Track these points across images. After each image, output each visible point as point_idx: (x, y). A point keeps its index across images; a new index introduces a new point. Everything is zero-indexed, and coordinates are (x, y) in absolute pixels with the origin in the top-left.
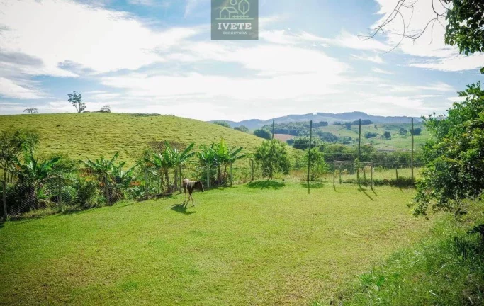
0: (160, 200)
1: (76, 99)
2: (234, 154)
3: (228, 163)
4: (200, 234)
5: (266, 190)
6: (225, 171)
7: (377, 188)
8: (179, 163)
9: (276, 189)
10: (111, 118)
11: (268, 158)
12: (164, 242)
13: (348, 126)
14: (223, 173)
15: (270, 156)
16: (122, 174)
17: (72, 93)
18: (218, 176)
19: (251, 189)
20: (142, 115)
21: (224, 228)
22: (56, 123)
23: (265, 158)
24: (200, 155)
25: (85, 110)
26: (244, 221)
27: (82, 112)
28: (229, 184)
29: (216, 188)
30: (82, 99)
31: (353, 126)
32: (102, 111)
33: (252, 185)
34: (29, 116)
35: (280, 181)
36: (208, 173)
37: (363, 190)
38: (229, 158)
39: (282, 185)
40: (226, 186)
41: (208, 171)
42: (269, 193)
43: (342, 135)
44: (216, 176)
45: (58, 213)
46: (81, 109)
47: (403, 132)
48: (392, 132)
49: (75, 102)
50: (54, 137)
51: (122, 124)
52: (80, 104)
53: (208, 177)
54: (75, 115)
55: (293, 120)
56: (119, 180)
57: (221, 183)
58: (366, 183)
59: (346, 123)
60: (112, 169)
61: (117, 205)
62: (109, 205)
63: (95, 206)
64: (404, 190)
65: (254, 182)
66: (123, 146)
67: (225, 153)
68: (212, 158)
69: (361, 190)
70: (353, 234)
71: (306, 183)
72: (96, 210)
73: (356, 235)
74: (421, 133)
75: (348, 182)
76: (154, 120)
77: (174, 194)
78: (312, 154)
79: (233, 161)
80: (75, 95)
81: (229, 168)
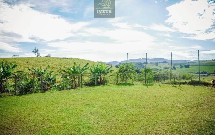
0: (70, 90)
1: (36, 51)
2: (108, 70)
3: (105, 74)
4: (92, 106)
5: (125, 86)
6: (104, 78)
7: (182, 86)
8: (81, 72)
9: (130, 86)
10: (51, 59)
11: (125, 72)
12: (70, 109)
13: (157, 64)
14: (102, 79)
15: (126, 70)
16: (51, 77)
17: (34, 49)
18: (101, 80)
19: (117, 86)
20: (65, 58)
21: (105, 103)
22: (27, 62)
23: (124, 72)
24: (92, 70)
25: (40, 56)
26: (116, 100)
27: (38, 57)
28: (106, 84)
29: (99, 85)
30: (38, 51)
31: (158, 64)
32: (47, 56)
33: (117, 84)
34: (15, 58)
35: (131, 83)
36: (95, 78)
37: (175, 86)
38: (106, 71)
39: (133, 85)
40: (104, 85)
41: (95, 77)
42: (127, 88)
43: (154, 68)
44: (99, 80)
45: (14, 95)
46: (38, 56)
47: (181, 66)
48: (176, 67)
49: (35, 53)
50: (25, 68)
51: (56, 62)
52: (38, 53)
53: (95, 81)
54: (35, 58)
55: (132, 62)
56: (49, 80)
57: (102, 84)
58: (175, 83)
59: (156, 63)
60: (46, 74)
61: (48, 92)
62: (43, 92)
63: (35, 92)
64: (197, 86)
65: (118, 83)
66: (56, 71)
67: (104, 69)
68: (98, 71)
69: (174, 86)
70: (181, 106)
71: (145, 84)
72: (35, 94)
73: (183, 107)
74: (190, 67)
75: (166, 83)
76: (70, 60)
77: (78, 88)
78: (147, 70)
79: (108, 72)
80: (35, 49)
81: (106, 76)
